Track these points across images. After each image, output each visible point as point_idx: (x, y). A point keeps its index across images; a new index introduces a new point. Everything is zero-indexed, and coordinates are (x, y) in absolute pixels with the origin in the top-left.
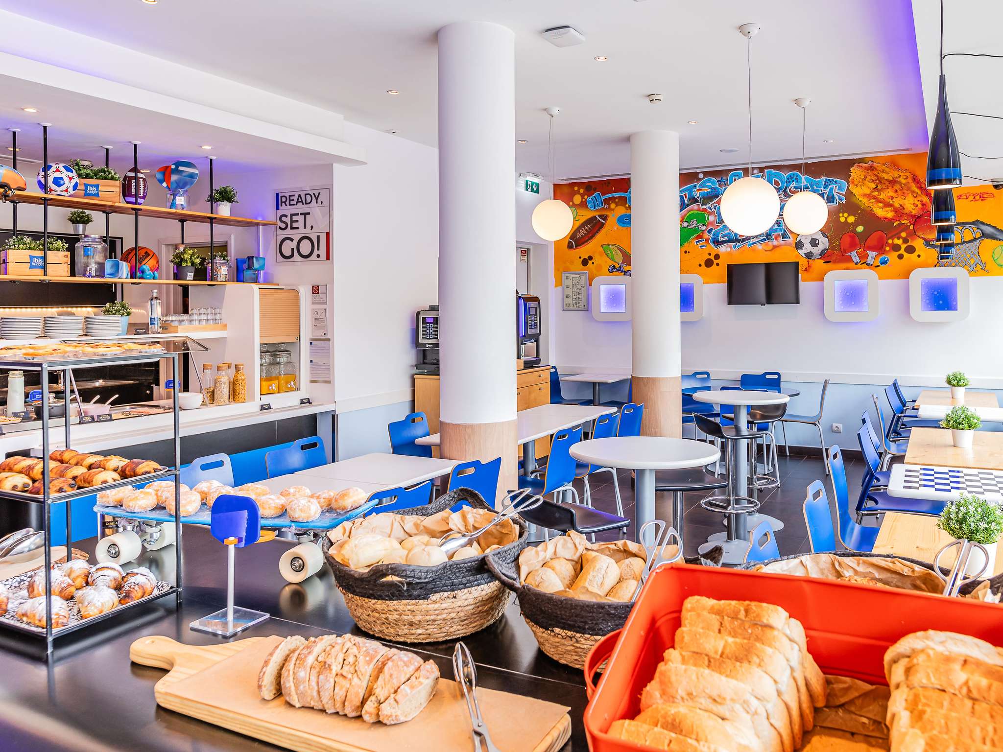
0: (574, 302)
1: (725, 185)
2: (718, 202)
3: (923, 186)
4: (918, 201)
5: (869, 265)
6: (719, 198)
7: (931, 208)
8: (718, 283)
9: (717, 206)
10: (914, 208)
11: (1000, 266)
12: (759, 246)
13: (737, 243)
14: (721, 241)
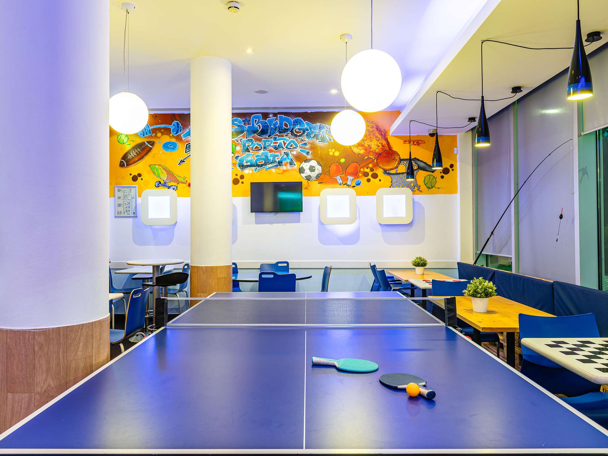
0: (125, 210)
1: (249, 124)
2: (243, 136)
3: (383, 133)
4: (380, 143)
5: (349, 186)
6: (245, 133)
7: (387, 149)
8: (243, 196)
9: (242, 139)
10: (377, 148)
11: (429, 188)
12: (273, 170)
13: (258, 168)
14: (246, 166)
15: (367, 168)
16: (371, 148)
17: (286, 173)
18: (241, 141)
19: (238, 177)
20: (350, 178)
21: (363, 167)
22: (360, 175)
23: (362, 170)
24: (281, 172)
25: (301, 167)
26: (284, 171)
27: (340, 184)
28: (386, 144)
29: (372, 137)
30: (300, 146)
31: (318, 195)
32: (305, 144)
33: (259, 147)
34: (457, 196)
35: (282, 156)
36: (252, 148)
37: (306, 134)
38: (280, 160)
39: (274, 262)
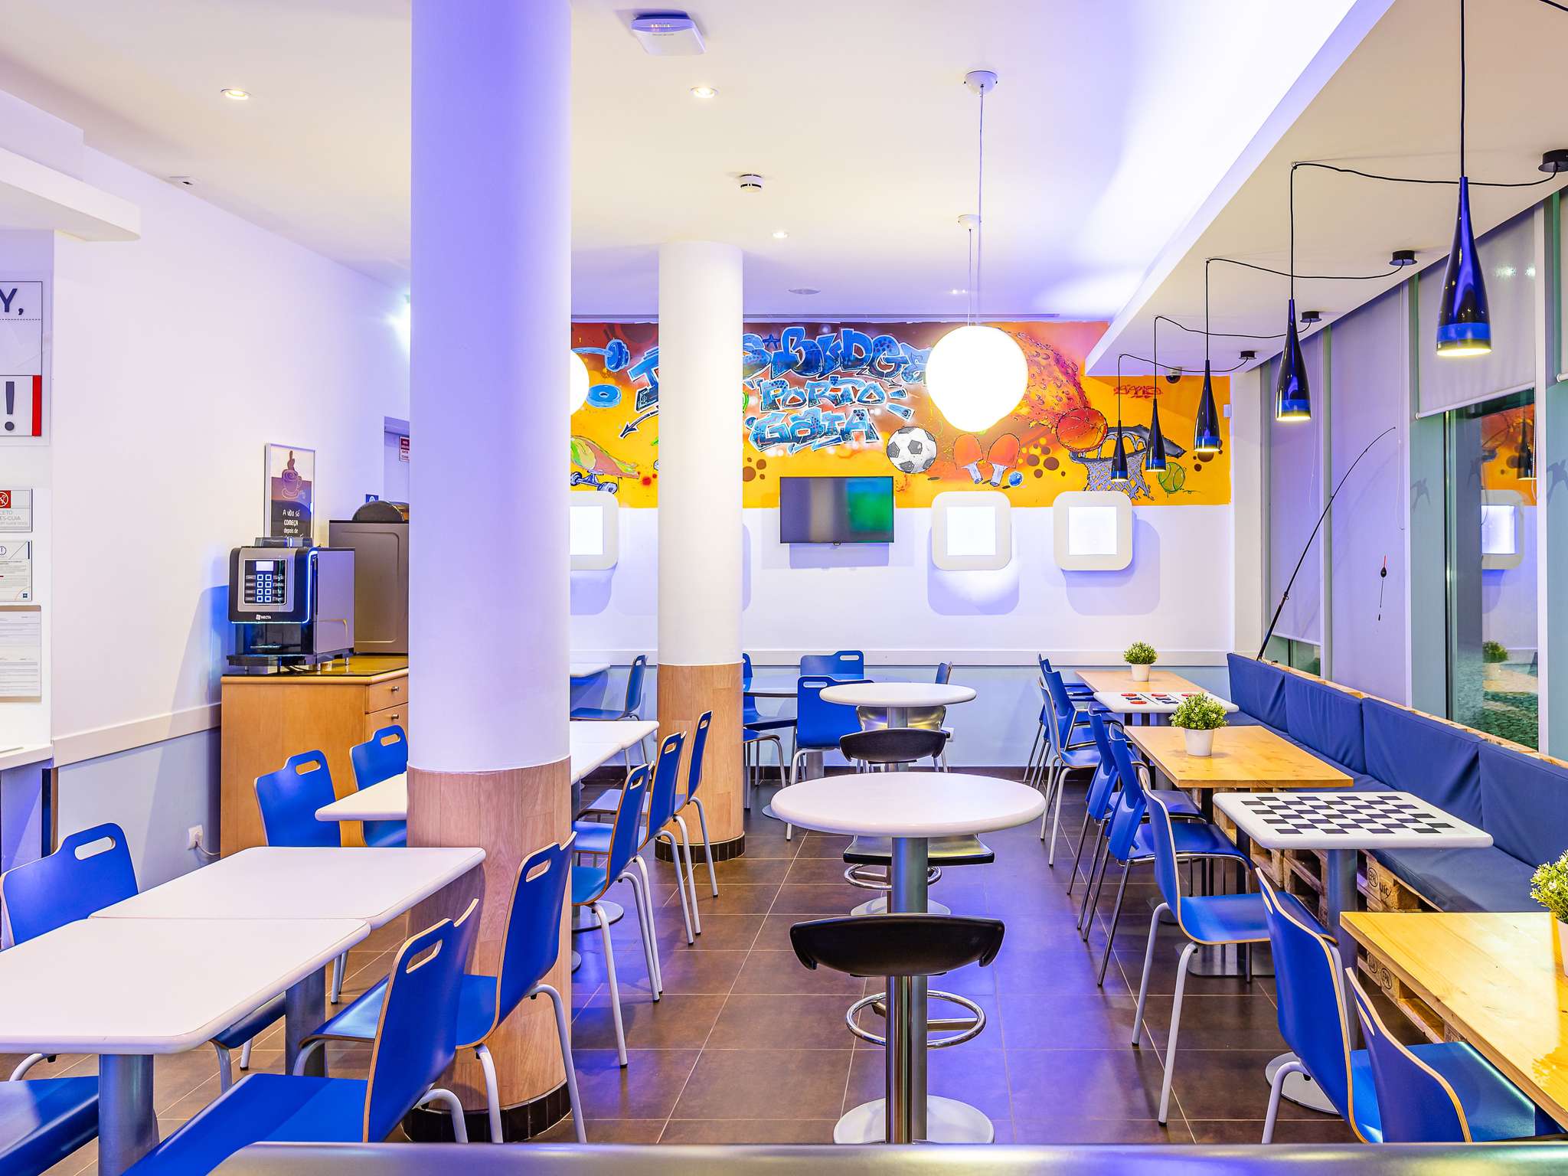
1: (776, 347)
2: (765, 375)
3: (1070, 371)
4: (1063, 392)
5: (995, 485)
6: (766, 368)
7: (1078, 404)
8: (763, 506)
9: (762, 381)
10: (1057, 402)
11: (1169, 492)
12: (831, 450)
13: (796, 443)
14: (769, 440)
15: (1036, 447)
16: (1043, 402)
17: (858, 456)
18: (759, 385)
19: (753, 465)
20: (999, 468)
21: (1025, 445)
22: (1020, 461)
23: (1024, 450)
24: (847, 453)
25: (890, 443)
26: (854, 452)
27: (977, 482)
28: (1076, 393)
29: (1046, 378)
30: (888, 397)
31: (929, 505)
32: (901, 393)
33: (799, 398)
34: (1229, 511)
35: (849, 418)
36: (784, 400)
37: (902, 370)
38: (844, 427)
39: (831, 651)
